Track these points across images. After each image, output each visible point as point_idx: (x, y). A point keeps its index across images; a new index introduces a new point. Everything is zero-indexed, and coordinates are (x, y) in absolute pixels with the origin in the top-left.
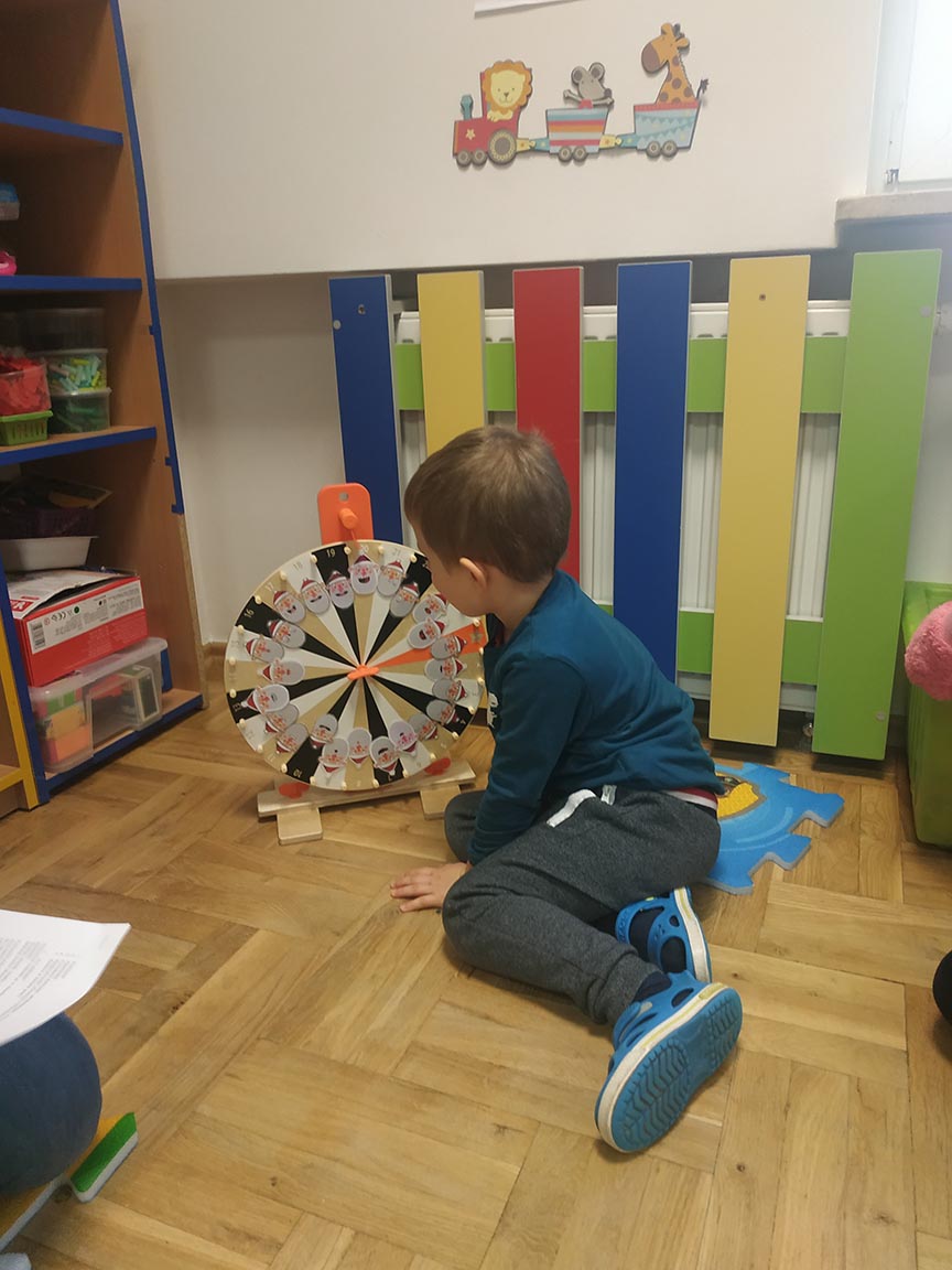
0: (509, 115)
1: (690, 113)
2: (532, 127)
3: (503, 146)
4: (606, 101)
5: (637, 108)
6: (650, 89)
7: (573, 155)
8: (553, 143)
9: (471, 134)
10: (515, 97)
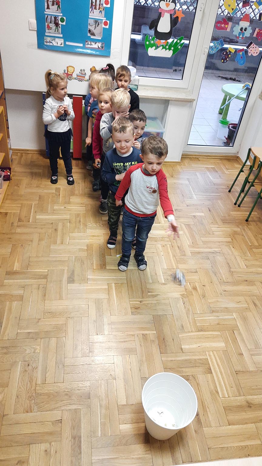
0: (71, 73)
2: (74, 75)
3: (70, 78)
4: (85, 74)
7: (81, 80)
8: (78, 78)
10: (72, 71)
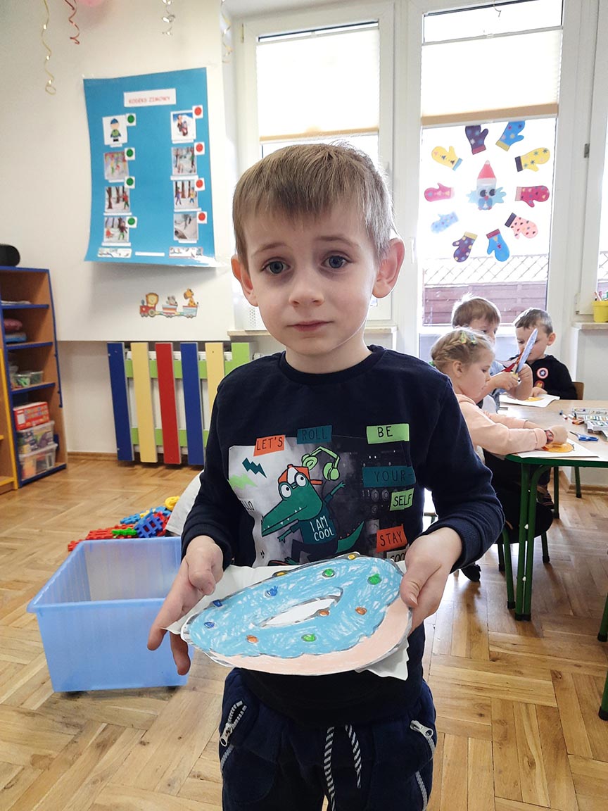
0: (153, 306)
1: (195, 308)
2: (159, 308)
3: (152, 313)
4: (176, 304)
5: (184, 306)
6: (186, 302)
7: (169, 316)
8: (164, 313)
9: (144, 309)
10: (155, 301)
